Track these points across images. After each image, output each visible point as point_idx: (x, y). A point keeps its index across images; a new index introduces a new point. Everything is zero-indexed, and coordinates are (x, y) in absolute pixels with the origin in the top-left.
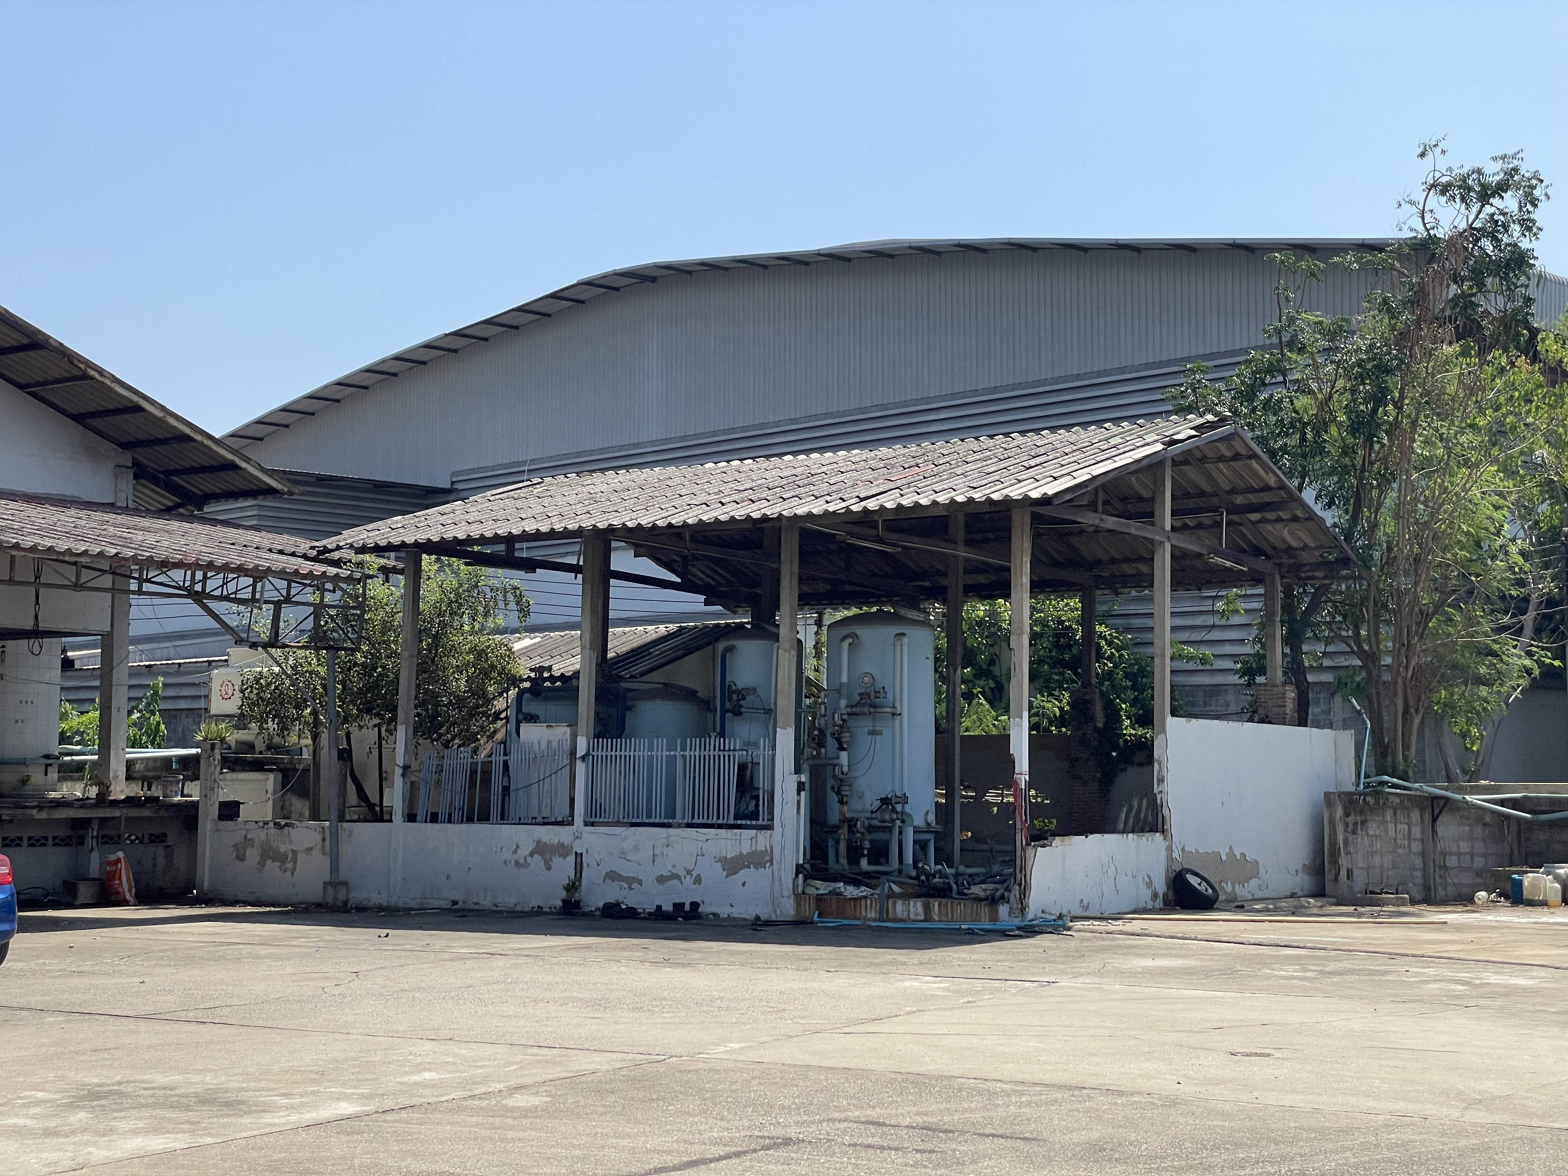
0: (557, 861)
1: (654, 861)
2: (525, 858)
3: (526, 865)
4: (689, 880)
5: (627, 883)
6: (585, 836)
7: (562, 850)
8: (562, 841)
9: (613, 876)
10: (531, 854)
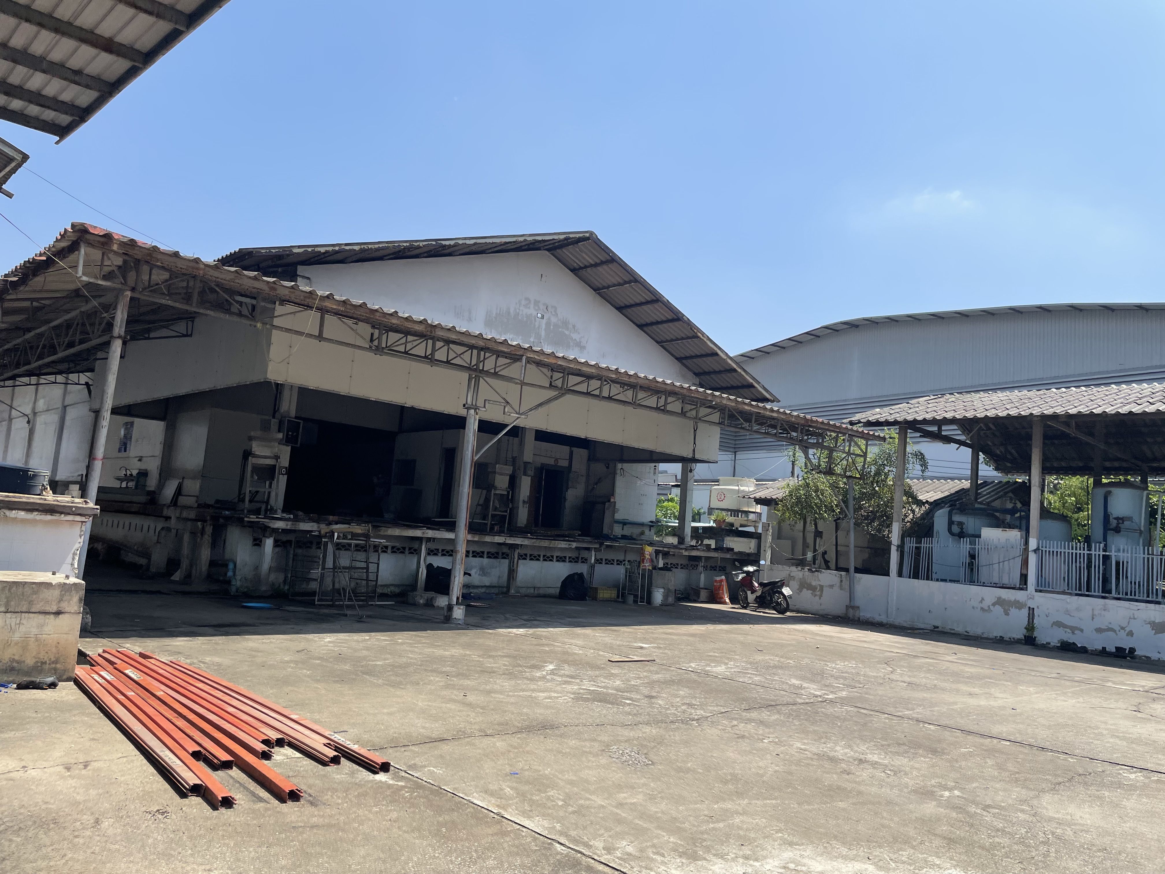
0: (1013, 611)
1: (1093, 619)
2: (989, 606)
3: (989, 610)
4: (1123, 634)
5: (1071, 630)
6: (1036, 598)
7: (1019, 605)
8: (1017, 599)
9: (1059, 624)
10: (994, 604)
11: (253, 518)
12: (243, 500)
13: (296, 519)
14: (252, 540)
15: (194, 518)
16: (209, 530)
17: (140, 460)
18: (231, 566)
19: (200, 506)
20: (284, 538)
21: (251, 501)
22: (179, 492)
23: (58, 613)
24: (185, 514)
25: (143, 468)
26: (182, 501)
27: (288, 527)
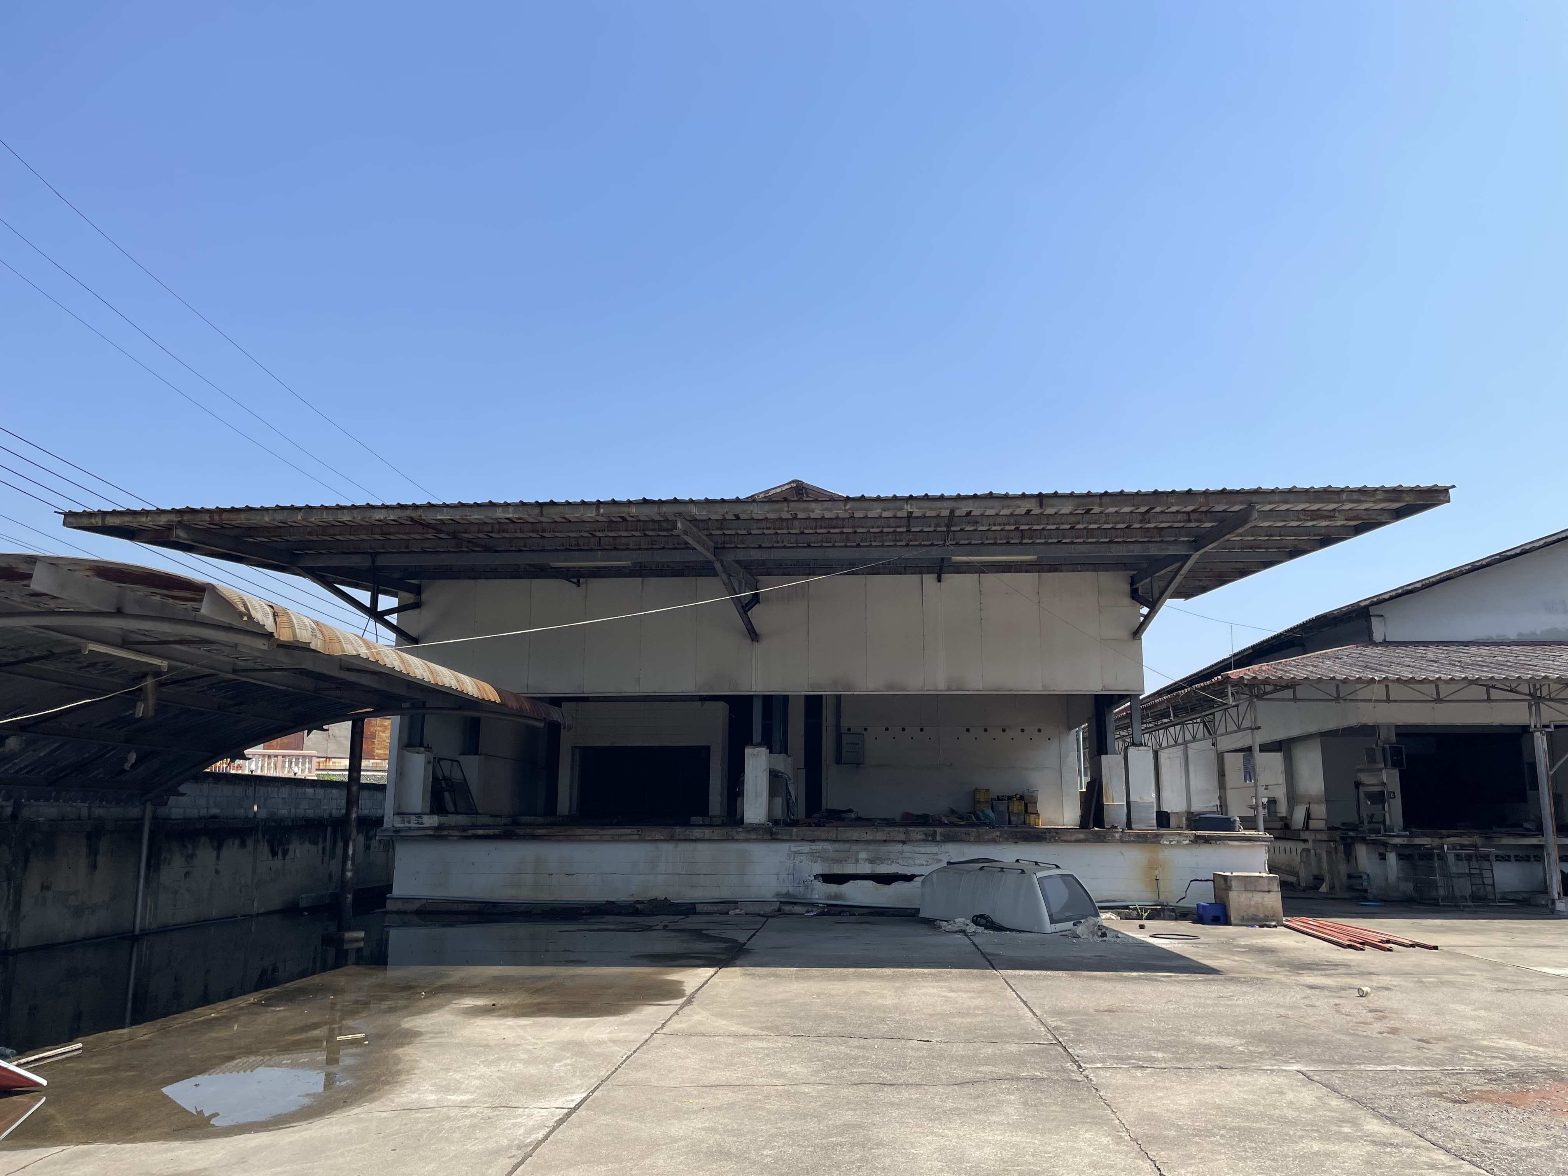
11: (1373, 837)
12: (1362, 823)
13: (1412, 835)
14: (1378, 856)
15: (1326, 839)
16: (1341, 848)
17: (1266, 789)
18: (1365, 877)
19: (1329, 829)
20: (1407, 852)
21: (1369, 822)
22: (1308, 816)
23: (1269, 891)
24: (1319, 837)
25: (1271, 796)
26: (1313, 824)
27: (1405, 843)
